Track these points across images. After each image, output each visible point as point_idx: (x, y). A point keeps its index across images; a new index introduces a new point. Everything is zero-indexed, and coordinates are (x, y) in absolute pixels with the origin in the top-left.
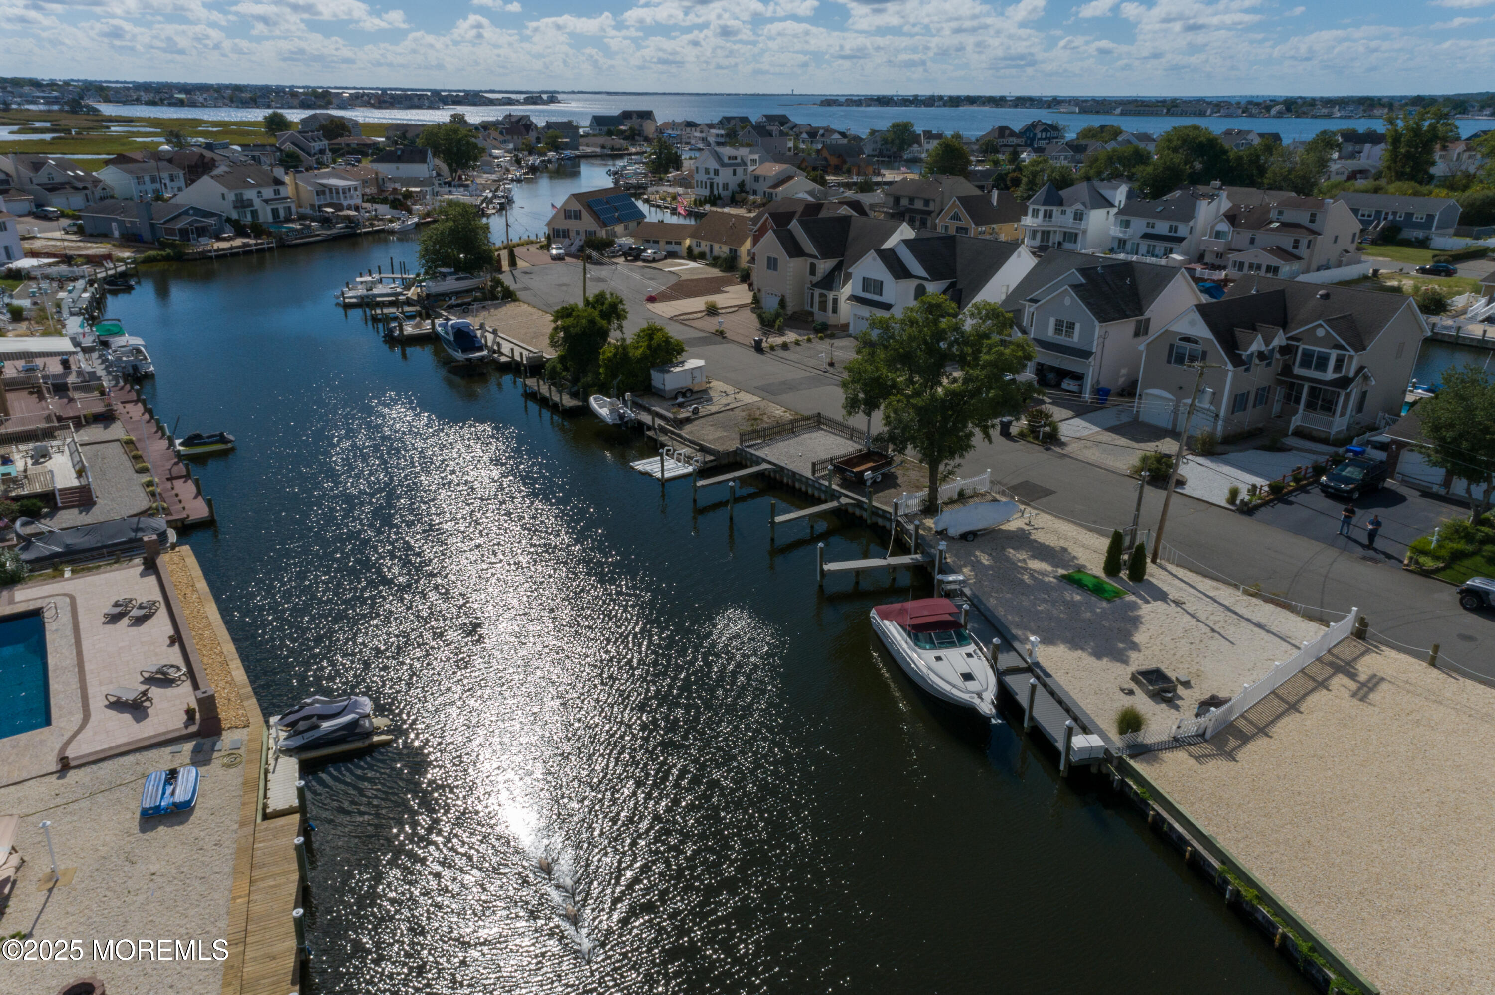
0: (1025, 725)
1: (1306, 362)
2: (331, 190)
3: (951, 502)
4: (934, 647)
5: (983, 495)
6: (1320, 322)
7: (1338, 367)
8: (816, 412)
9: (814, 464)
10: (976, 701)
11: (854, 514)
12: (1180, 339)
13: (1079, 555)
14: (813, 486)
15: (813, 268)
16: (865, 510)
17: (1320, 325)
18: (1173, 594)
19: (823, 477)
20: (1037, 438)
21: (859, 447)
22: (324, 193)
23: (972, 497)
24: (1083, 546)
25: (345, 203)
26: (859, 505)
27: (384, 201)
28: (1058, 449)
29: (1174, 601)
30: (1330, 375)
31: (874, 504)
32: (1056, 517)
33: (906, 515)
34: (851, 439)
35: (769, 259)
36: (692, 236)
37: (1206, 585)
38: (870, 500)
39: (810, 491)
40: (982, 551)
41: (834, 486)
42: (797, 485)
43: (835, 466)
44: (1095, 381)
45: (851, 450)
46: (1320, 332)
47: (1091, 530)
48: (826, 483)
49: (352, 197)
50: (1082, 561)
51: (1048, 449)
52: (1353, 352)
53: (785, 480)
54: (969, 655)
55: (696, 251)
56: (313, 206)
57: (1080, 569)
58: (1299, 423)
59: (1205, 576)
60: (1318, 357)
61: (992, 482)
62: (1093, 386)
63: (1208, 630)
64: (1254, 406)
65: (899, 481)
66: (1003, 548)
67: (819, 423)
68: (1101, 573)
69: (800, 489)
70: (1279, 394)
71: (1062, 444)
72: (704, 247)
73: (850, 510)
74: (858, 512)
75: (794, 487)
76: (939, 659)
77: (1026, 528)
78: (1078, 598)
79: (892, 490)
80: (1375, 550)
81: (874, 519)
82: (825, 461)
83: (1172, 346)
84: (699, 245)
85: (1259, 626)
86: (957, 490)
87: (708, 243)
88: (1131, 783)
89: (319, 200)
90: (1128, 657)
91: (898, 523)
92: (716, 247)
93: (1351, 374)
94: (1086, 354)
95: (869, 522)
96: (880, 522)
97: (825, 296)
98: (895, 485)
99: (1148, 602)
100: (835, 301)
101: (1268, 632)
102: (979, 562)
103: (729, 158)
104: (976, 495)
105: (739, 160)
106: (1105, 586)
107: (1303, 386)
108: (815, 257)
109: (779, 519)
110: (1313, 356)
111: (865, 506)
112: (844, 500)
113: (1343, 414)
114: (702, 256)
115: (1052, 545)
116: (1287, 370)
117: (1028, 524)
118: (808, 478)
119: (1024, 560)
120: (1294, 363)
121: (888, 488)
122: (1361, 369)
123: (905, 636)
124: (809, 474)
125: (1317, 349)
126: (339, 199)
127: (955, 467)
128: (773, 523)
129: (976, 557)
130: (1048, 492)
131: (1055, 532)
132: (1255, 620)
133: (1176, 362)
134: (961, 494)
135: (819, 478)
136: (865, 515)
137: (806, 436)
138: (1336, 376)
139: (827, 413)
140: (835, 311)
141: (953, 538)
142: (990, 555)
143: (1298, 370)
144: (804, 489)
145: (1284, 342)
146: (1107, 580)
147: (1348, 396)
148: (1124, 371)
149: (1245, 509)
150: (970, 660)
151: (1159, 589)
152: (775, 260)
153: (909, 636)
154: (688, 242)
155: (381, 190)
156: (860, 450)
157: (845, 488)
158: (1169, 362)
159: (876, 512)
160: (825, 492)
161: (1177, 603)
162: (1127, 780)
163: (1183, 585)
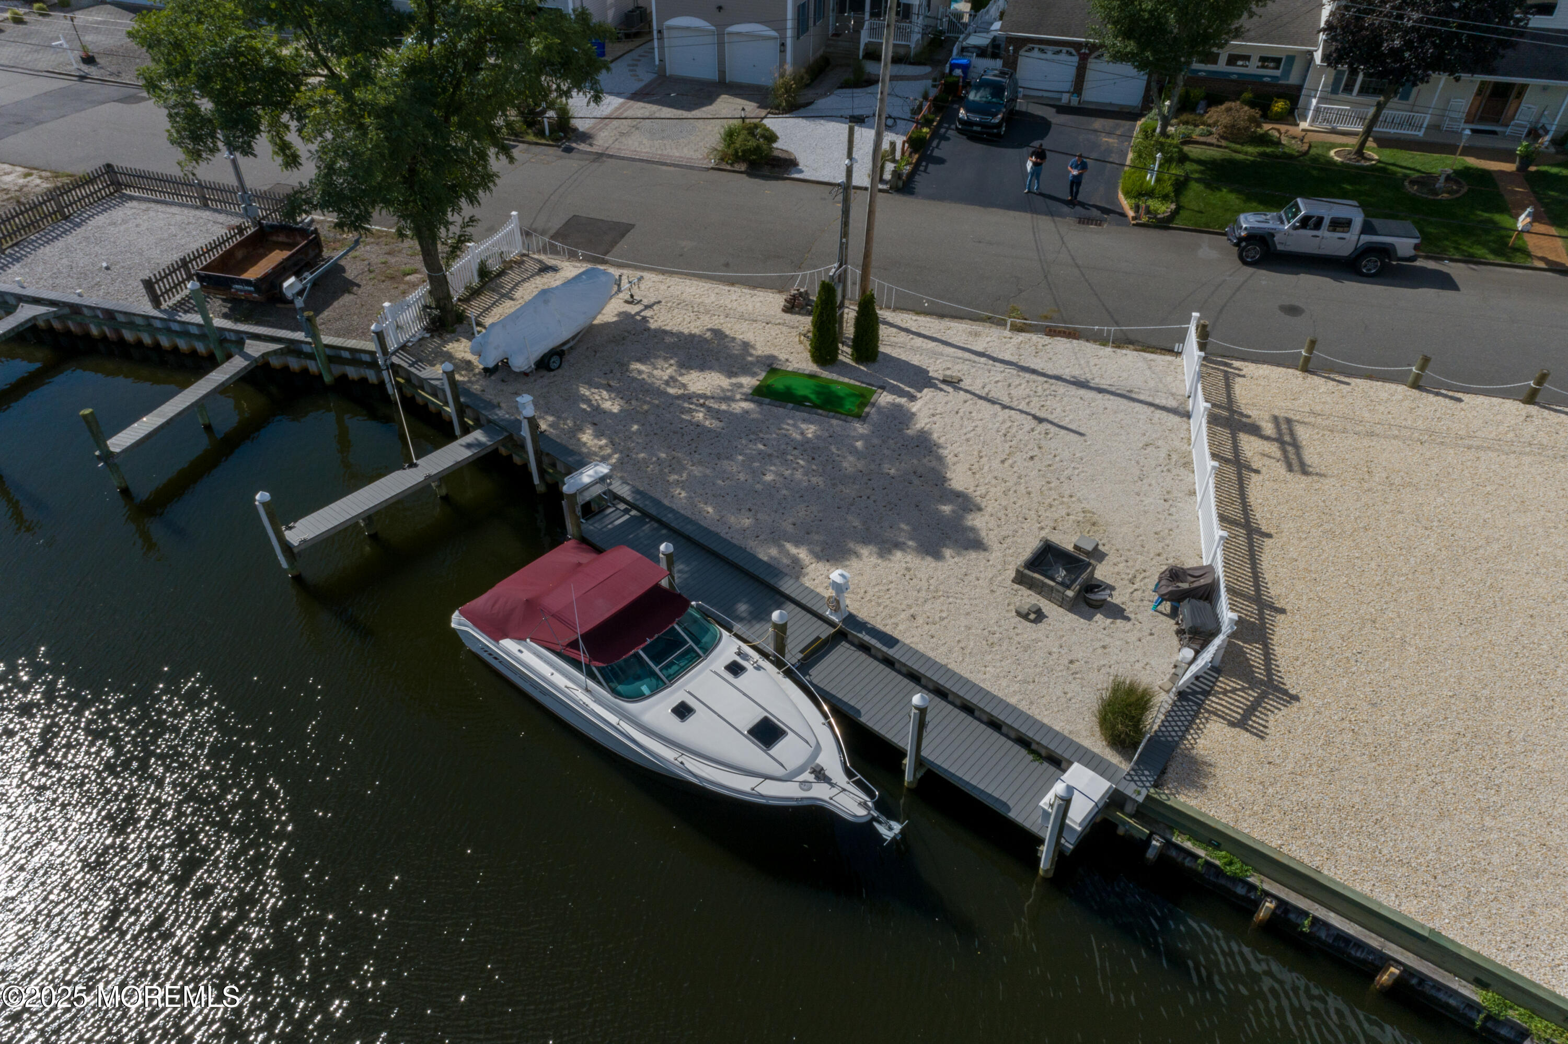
3: (474, 293)
4: (659, 686)
5: (520, 263)
8: (100, 163)
9: (149, 285)
10: (821, 792)
11: (286, 368)
13: (749, 337)
14: (169, 330)
16: (311, 356)
18: (936, 369)
19: (182, 305)
20: (541, 133)
21: (236, 221)
23: (501, 273)
24: (742, 317)
26: (293, 348)
28: (583, 147)
29: (944, 381)
31: (327, 340)
32: (663, 273)
33: (403, 347)
34: (205, 206)
37: (957, 331)
38: (313, 332)
39: (165, 342)
40: (590, 384)
41: (218, 322)
42: (129, 335)
43: (201, 279)
45: (219, 232)
47: (732, 282)
48: (197, 319)
50: (761, 349)
51: (569, 150)
53: (94, 331)
54: (735, 669)
57: (771, 366)
58: (867, 40)
59: (942, 316)
61: (527, 234)
63: (1029, 423)
65: (350, 274)
66: (623, 367)
67: (118, 186)
68: (810, 367)
69: (139, 343)
71: (585, 137)
73: (275, 362)
74: (294, 364)
75: (122, 341)
76: (683, 711)
77: (633, 309)
78: (811, 430)
79: (346, 299)
80: (1083, 205)
81: (337, 370)
82: (173, 270)
85: (1082, 384)
86: (475, 267)
88: (1188, 845)
90: (973, 529)
91: (395, 369)
95: (327, 379)
96: (352, 372)
98: (348, 286)
99: (912, 398)
101: (1100, 391)
102: (597, 409)
104: (508, 266)
106: (834, 387)
109: (119, 442)
111: (307, 349)
112: (255, 349)
115: (696, 331)
117: (631, 301)
118: (147, 317)
119: (672, 380)
121: (335, 296)
123: (582, 677)
124: (145, 307)
127: (465, 225)
128: (108, 456)
129: (588, 401)
130: (621, 230)
131: (681, 303)
132: (1067, 373)
134: (483, 272)
135: (175, 308)
136: (312, 367)
137: (100, 220)
139: (125, 161)
141: (526, 374)
142: (609, 388)
144: (147, 340)
146: (825, 374)
150: (742, 681)
151: (906, 363)
153: (591, 675)
156: (241, 230)
157: (246, 319)
159: (335, 356)
160: (202, 337)
161: (953, 383)
162: (1177, 839)
163: (932, 344)
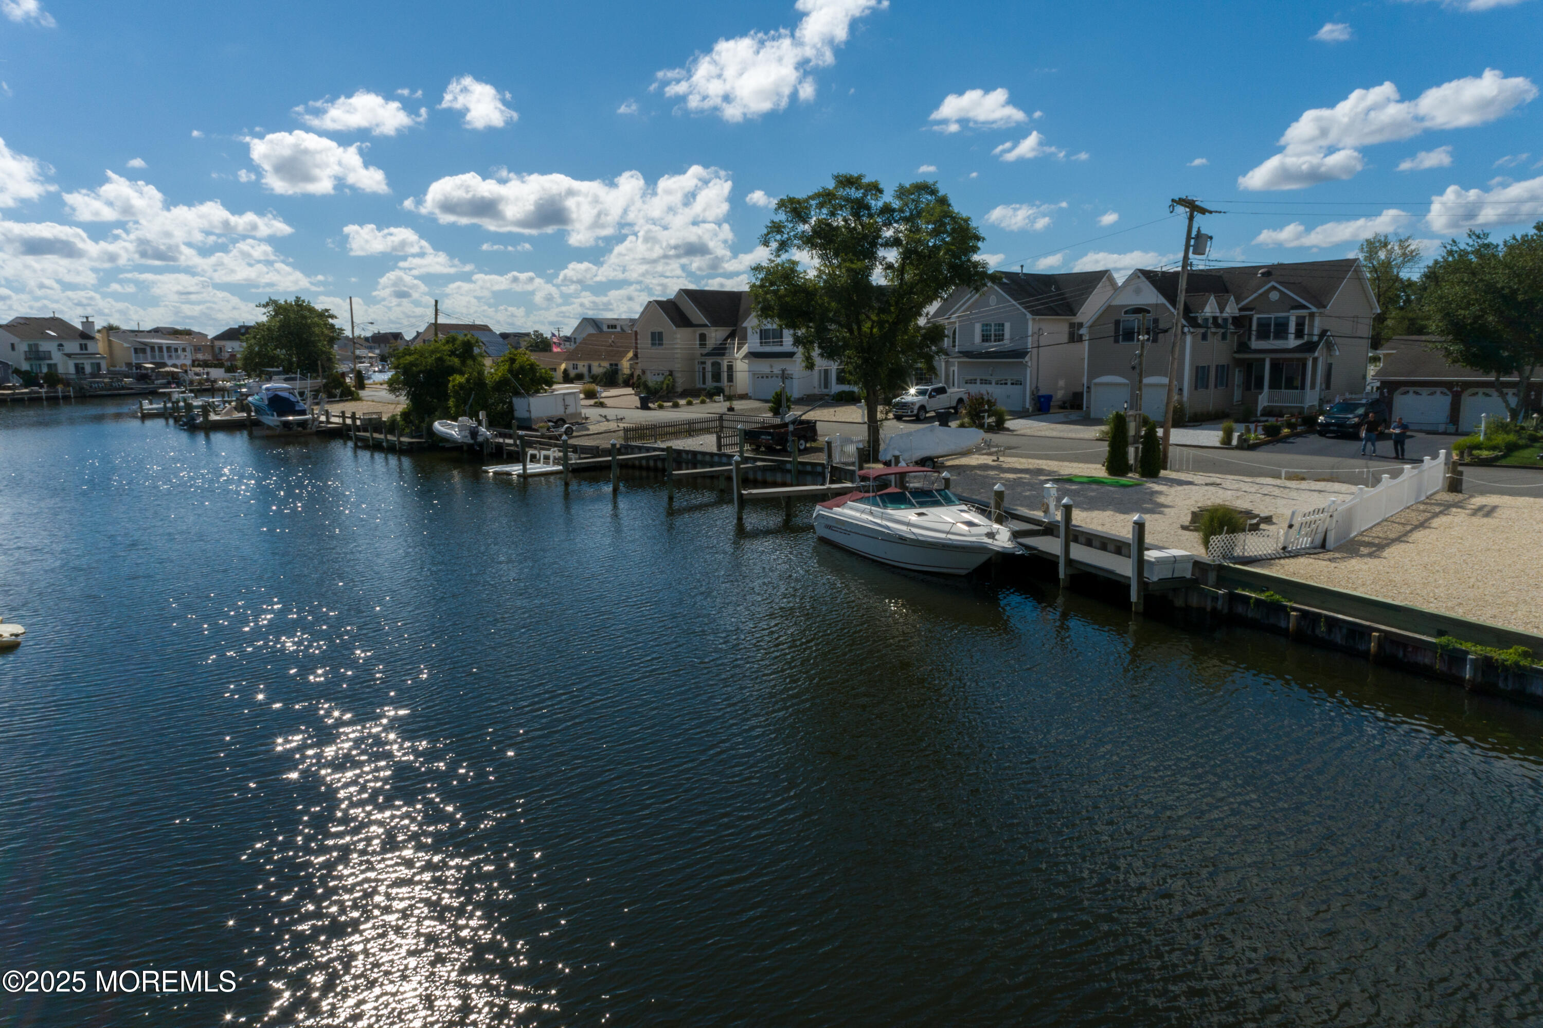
0: (1062, 575)
1: (1264, 333)
2: (153, 349)
4: (912, 507)
6: (1273, 283)
7: (1299, 334)
10: (987, 541)
12: (1126, 313)
14: (720, 462)
15: (703, 337)
16: (789, 471)
17: (1274, 288)
18: (1201, 482)
20: (981, 427)
22: (144, 351)
24: (1071, 467)
25: (170, 362)
26: (781, 466)
27: (219, 365)
28: (1008, 433)
30: (1292, 342)
31: (801, 460)
32: (1027, 458)
33: (843, 463)
35: (653, 334)
36: (567, 359)
38: (794, 457)
41: (747, 454)
43: (746, 432)
44: (1034, 386)
46: (1274, 296)
49: (178, 357)
51: (996, 433)
52: (1314, 309)
55: (573, 373)
56: (129, 365)
58: (1266, 404)
60: (1276, 325)
62: (1032, 393)
63: (1265, 495)
64: (1216, 387)
67: (722, 424)
70: (1237, 377)
71: (1011, 431)
72: (582, 368)
73: (769, 478)
76: (921, 514)
77: (994, 463)
81: (802, 479)
83: (1117, 323)
84: (575, 367)
87: (586, 363)
88: (1246, 593)
89: (137, 358)
91: (834, 469)
92: (595, 365)
93: (1315, 338)
94: (1020, 354)
97: (719, 364)
100: (730, 368)
103: (608, 327)
105: (618, 329)
106: (1116, 482)
107: (1264, 360)
108: (706, 326)
110: (1269, 325)
111: (788, 466)
112: (761, 464)
113: (1313, 386)
114: (579, 377)
115: (1030, 468)
116: (1243, 347)
117: (995, 461)
120: (1250, 339)
122: (1323, 333)
124: (714, 450)
125: (1272, 316)
126: (162, 357)
131: (1031, 464)
133: (1124, 340)
136: (789, 478)
137: (707, 436)
138: (1299, 342)
140: (730, 379)
143: (1255, 344)
145: (1236, 313)
147: (1315, 360)
148: (1061, 383)
149: (1245, 445)
151: (1182, 480)
152: (660, 334)
154: (563, 366)
155: (215, 356)
157: (762, 454)
158: (1116, 341)
159: (803, 469)
163: (1209, 478)
